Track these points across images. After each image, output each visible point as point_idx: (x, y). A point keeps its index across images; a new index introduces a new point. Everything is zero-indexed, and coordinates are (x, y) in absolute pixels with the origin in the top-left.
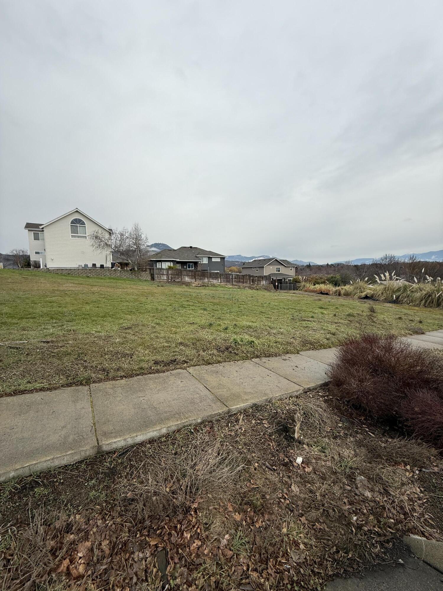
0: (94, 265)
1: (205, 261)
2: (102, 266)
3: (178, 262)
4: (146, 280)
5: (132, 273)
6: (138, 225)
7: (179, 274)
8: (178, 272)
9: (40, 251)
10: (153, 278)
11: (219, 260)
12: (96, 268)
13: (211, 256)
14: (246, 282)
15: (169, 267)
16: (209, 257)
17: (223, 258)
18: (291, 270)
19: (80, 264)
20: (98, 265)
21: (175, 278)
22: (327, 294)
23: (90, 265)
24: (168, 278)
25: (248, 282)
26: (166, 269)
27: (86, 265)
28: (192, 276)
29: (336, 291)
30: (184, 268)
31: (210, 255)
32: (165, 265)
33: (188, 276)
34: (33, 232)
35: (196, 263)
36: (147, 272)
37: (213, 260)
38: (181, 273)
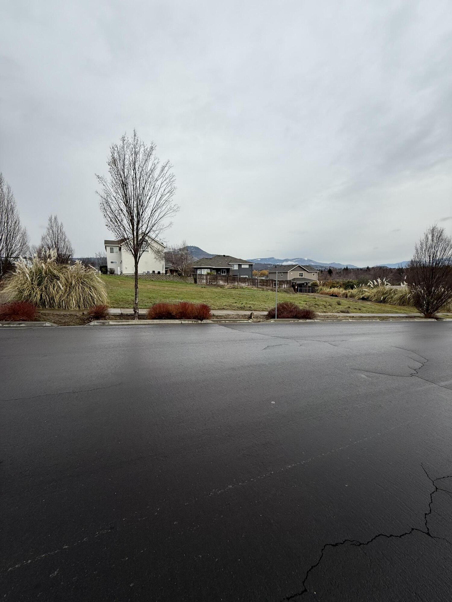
0: (154, 272)
1: (236, 267)
2: (159, 273)
3: (214, 269)
4: (191, 283)
5: (181, 278)
6: (185, 242)
7: (215, 278)
8: (214, 278)
9: (114, 261)
10: (196, 282)
11: (247, 267)
12: (155, 273)
13: (241, 264)
14: (269, 286)
15: (208, 273)
16: (239, 264)
17: (251, 265)
18: (314, 275)
19: (144, 271)
20: (156, 272)
21: (212, 281)
22: (336, 296)
23: (151, 272)
24: (207, 281)
25: (271, 286)
26: (206, 275)
27: (148, 272)
28: (225, 280)
29: (344, 293)
30: (218, 274)
31: (240, 262)
32: (204, 272)
33: (222, 280)
34: (109, 247)
35: (228, 270)
36: (192, 277)
37: (243, 266)
38: (217, 278)
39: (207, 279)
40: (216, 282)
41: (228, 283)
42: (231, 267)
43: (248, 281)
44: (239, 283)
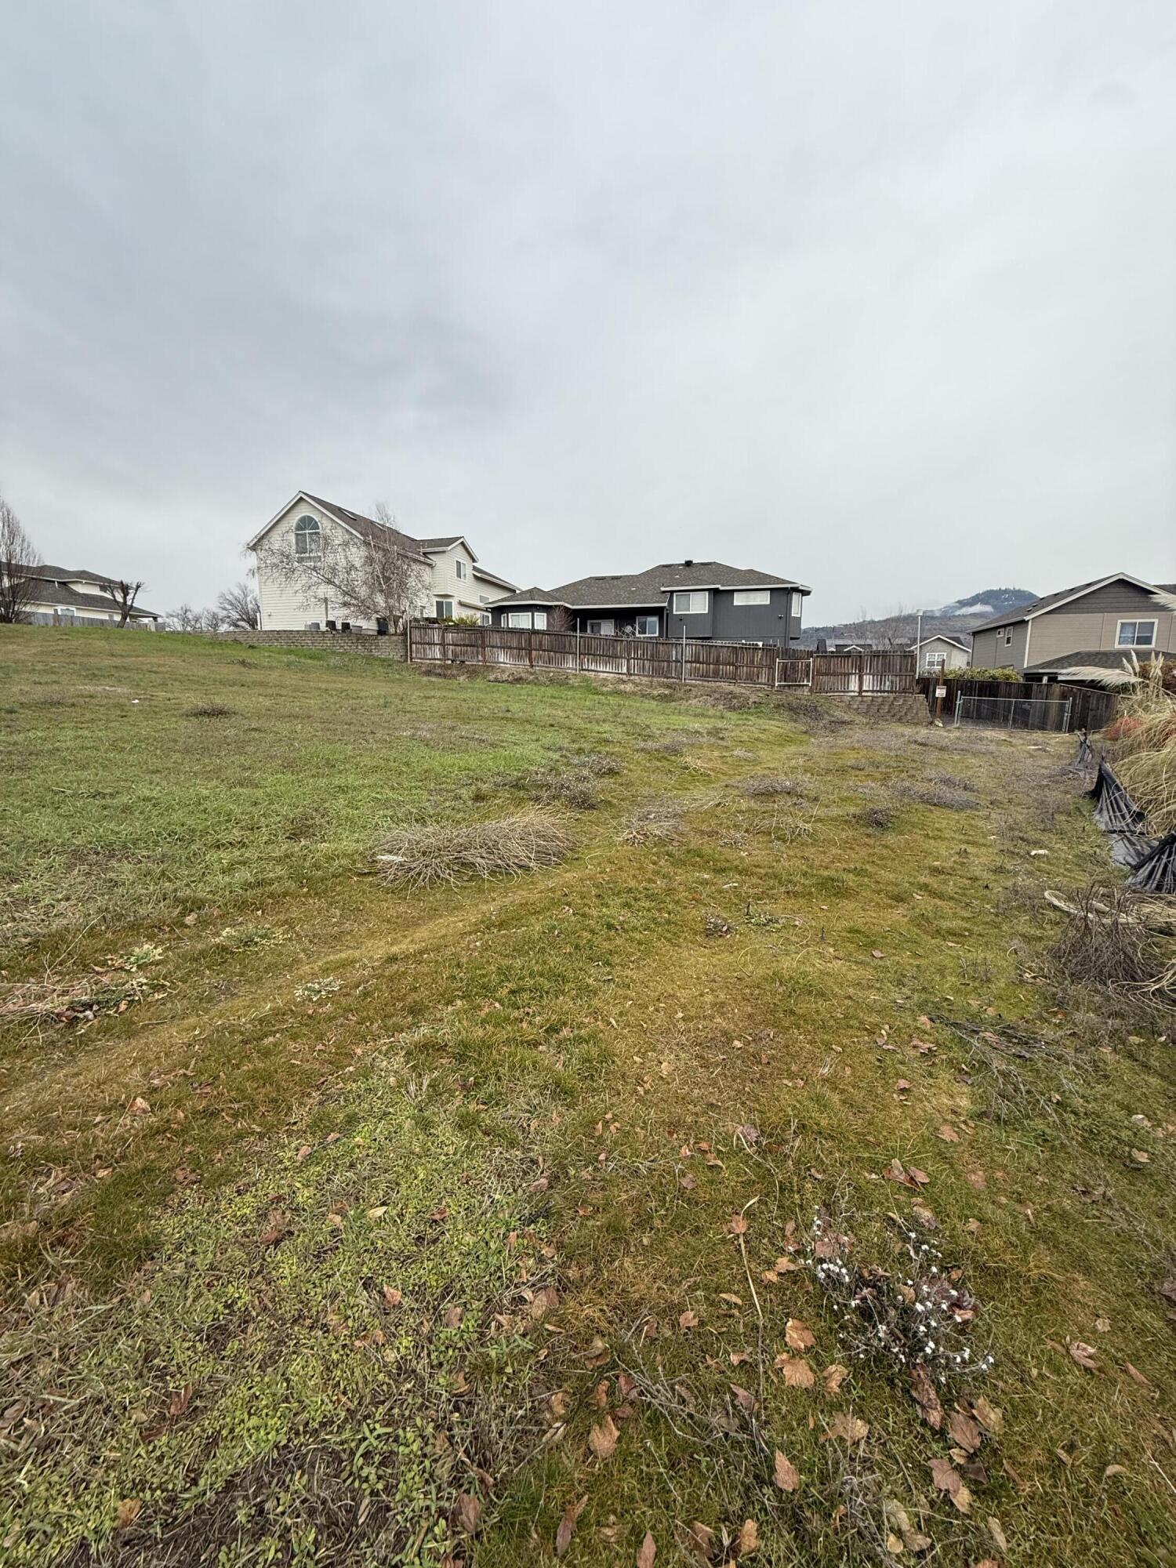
7: (478, 642)
8: (472, 638)
11: (763, 599)
13: (725, 586)
16: (714, 591)
17: (783, 594)
21: (465, 653)
24: (445, 654)
26: (440, 627)
31: (720, 580)
33: (506, 647)
37: (739, 600)
38: (483, 638)
39: (443, 644)
40: (480, 658)
41: (531, 661)
42: (666, 604)
43: (629, 654)
44: (582, 663)
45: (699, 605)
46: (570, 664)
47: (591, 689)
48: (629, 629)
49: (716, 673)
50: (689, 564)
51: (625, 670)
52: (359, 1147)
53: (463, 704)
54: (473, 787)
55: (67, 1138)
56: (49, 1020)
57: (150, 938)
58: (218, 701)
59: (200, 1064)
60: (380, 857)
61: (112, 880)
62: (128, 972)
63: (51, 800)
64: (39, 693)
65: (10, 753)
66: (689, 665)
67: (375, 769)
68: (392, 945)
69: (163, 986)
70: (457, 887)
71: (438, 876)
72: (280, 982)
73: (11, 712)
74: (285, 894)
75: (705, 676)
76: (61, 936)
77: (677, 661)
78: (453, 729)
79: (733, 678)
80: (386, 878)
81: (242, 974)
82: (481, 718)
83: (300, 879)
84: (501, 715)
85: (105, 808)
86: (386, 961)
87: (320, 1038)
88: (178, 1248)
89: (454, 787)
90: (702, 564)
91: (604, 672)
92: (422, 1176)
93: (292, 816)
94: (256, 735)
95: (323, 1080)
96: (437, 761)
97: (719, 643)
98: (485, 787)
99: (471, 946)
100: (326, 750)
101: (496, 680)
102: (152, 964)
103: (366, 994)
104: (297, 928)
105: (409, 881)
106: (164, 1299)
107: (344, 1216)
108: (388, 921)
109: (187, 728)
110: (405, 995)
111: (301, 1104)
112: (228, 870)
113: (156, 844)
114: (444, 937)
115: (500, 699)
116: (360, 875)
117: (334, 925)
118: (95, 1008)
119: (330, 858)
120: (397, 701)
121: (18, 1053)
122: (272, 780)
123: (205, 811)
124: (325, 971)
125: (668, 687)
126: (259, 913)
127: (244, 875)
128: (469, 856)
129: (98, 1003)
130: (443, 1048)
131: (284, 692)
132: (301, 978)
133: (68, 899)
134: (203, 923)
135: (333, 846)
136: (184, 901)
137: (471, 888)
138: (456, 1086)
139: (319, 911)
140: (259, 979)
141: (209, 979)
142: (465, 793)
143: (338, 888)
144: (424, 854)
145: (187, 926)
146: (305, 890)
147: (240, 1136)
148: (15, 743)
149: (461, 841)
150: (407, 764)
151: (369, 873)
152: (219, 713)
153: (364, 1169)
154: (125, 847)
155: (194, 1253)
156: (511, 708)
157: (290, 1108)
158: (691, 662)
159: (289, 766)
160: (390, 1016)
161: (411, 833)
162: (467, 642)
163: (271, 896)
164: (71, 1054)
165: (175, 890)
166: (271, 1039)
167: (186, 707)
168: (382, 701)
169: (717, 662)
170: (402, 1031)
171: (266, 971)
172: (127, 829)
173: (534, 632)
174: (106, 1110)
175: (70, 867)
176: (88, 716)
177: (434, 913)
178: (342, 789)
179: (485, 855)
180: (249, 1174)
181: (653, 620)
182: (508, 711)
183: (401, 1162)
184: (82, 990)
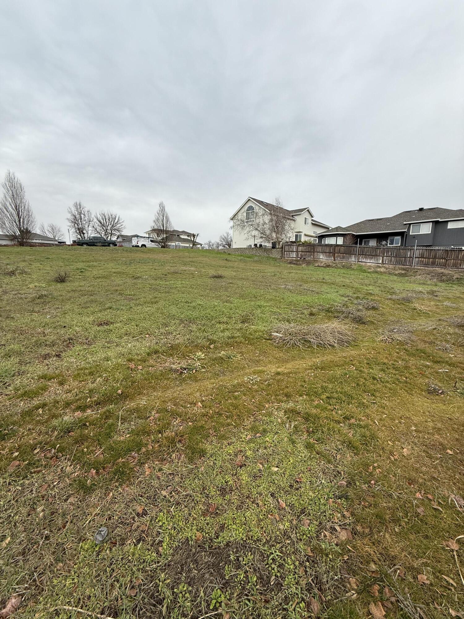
7: (312, 250)
8: (309, 249)
13: (443, 219)
16: (436, 222)
21: (306, 255)
33: (324, 252)
37: (450, 226)
38: (314, 249)
42: (406, 230)
43: (383, 254)
44: (359, 259)
45: (426, 229)
46: (353, 259)
47: (362, 270)
48: (384, 243)
49: (433, 264)
50: (421, 209)
51: (381, 262)
52: (268, 442)
53: (304, 275)
54: (309, 310)
55: (181, 409)
56: (176, 371)
57: (201, 350)
58: (220, 273)
59: (216, 396)
60: (273, 333)
61: (190, 330)
62: (195, 360)
63: (176, 303)
64: (172, 269)
65: (166, 288)
66: (417, 259)
67: (271, 300)
68: (278, 368)
69: (205, 367)
70: (303, 349)
71: (295, 344)
72: (239, 373)
73: (166, 275)
74: (241, 343)
75: (427, 265)
76: (178, 345)
77: (410, 257)
78: (301, 286)
79: (445, 266)
80: (275, 342)
81: (227, 368)
82: (312, 281)
83: (246, 338)
84: (321, 280)
85: (189, 306)
86: (276, 374)
87: (253, 397)
88: (211, 456)
89: (301, 309)
90: (429, 209)
91: (370, 262)
92: (291, 461)
93: (242, 315)
94: (231, 285)
95: (254, 413)
96: (295, 298)
97: (437, 248)
98: (314, 310)
99: (310, 375)
100: (254, 291)
101: (318, 266)
102: (201, 359)
103: (269, 385)
104: (244, 355)
105: (284, 344)
106: (207, 471)
107: (263, 466)
108: (276, 359)
109: (210, 281)
110: (283, 388)
111: (247, 419)
112: (223, 331)
113: (202, 319)
114: (298, 369)
115: (320, 274)
116: (266, 339)
117: (257, 356)
118: (187, 370)
119: (255, 332)
120: (278, 274)
121: (168, 379)
122: (236, 301)
123: (216, 310)
124: (254, 373)
125: (404, 269)
126: (232, 348)
127: (227, 334)
128: (308, 337)
129: (188, 369)
130: (299, 413)
131: (239, 270)
132: (246, 374)
133: (179, 334)
134: (216, 348)
135: (256, 327)
136: (210, 340)
137: (309, 351)
138: (305, 430)
139: (252, 350)
140: (233, 371)
141: (217, 368)
142: (305, 312)
143: (258, 343)
144: (290, 334)
145: (211, 349)
146: (247, 342)
147: (229, 425)
148: (167, 285)
149: (305, 331)
150: (283, 299)
151: (269, 339)
152: (220, 277)
153: (270, 451)
154: (194, 319)
155: (215, 459)
156: (325, 278)
157: (244, 420)
158: (419, 258)
159: (242, 296)
160: (278, 396)
161: (285, 326)
162: (307, 250)
163: (236, 342)
164: (181, 383)
165: (208, 336)
166: (237, 393)
167: (210, 275)
168: (273, 274)
169: (435, 257)
170: (282, 402)
171: (235, 369)
172: (195, 314)
173: (337, 245)
174: (191, 404)
175: (180, 325)
176: (184, 277)
177: (293, 358)
178: (260, 307)
179: (315, 338)
180: (231, 439)
181: (399, 238)
182: (324, 279)
183: (284, 453)
184: (184, 364)
